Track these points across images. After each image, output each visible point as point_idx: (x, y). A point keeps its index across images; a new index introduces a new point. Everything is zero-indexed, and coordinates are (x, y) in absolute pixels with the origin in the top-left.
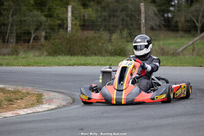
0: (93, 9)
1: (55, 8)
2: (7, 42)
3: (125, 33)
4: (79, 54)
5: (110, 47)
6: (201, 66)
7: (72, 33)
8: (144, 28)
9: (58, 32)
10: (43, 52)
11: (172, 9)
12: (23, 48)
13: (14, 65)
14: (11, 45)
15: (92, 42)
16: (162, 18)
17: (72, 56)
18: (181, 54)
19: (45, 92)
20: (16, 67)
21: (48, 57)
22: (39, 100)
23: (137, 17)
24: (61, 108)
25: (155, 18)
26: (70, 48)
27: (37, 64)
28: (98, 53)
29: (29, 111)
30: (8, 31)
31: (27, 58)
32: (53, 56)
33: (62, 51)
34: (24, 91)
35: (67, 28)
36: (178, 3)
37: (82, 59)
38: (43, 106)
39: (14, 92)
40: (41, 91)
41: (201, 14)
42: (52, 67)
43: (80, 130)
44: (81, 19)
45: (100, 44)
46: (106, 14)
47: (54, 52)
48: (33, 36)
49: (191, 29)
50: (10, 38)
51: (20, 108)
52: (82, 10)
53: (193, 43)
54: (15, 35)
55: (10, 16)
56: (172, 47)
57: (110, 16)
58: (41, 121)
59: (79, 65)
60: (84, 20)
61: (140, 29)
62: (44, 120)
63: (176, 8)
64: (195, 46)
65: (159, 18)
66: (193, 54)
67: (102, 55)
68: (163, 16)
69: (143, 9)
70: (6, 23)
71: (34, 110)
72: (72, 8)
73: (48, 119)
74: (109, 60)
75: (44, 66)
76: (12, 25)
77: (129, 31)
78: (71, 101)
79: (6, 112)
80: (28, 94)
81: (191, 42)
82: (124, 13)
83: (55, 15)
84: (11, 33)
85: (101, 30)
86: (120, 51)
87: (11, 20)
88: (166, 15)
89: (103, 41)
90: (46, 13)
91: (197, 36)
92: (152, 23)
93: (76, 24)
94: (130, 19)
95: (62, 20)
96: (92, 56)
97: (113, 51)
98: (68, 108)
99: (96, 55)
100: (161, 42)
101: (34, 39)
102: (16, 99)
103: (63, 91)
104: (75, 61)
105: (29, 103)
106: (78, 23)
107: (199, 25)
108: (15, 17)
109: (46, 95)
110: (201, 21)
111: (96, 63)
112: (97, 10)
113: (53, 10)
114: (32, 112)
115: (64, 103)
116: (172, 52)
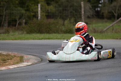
0: (53, 6)
1: (31, 6)
2: (3, 26)
3: (73, 20)
4: (45, 32)
5: (64, 29)
6: (117, 39)
7: (41, 20)
8: (84, 17)
9: (33, 19)
10: (24, 32)
11: (100, 5)
12: (12, 29)
13: (6, 40)
14: (4, 28)
15: (53, 25)
16: (94, 11)
17: (41, 34)
18: (105, 32)
19: (25, 55)
20: (8, 41)
21: (27, 35)
22: (21, 60)
23: (79, 10)
24: (34, 64)
25: (90, 11)
26: (40, 29)
27: (20, 39)
28: (56, 32)
29: (15, 66)
30: (3, 20)
31: (14, 35)
32: (30, 34)
33: (35, 31)
34: (13, 55)
35: (38, 17)
36: (104, 2)
37: (47, 35)
38: (24, 63)
39: (7, 55)
40: (22, 55)
41: (117, 8)
42: (29, 41)
43: (45, 77)
44: (46, 12)
45: (57, 27)
46: (61, 9)
47: (30, 32)
48: (18, 22)
49: (111, 17)
50: (4, 23)
51: (10, 65)
52: (47, 7)
53: (113, 25)
54: (7, 21)
55: (4, 10)
56: (100, 28)
57: (63, 10)
58: (22, 72)
59: (45, 39)
60: (48, 13)
61: (81, 17)
62: (24, 72)
63: (103, 5)
64: (114, 27)
65: (92, 10)
66: (112, 32)
67: (58, 33)
68: (95, 9)
69: (82, 5)
70: (2, 14)
71: (19, 66)
72: (41, 5)
73: (27, 71)
74: (63, 36)
75: (25, 40)
76: (5, 16)
77: (74, 19)
78: (40, 60)
79: (2, 67)
80: (15, 56)
81: (111, 25)
82: (72, 8)
83: (31, 10)
84: (5, 20)
85: (58, 18)
86: (69, 30)
87: (4, 13)
88: (96, 9)
89: (59, 25)
90: (26, 9)
91: (115, 21)
92: (88, 14)
93: (43, 15)
94: (76, 12)
95: (35, 12)
96: (53, 34)
97: (65, 30)
98: (38, 64)
99: (55, 33)
100: (94, 25)
101: (18, 24)
102: (8, 60)
103: (36, 54)
104: (43, 37)
105: (16, 62)
106: (44, 14)
107: (116, 15)
108: (7, 11)
109: (26, 57)
110: (117, 12)
111: (55, 38)
112: (55, 7)
113: (29, 7)
114: (17, 67)
115: (36, 62)
116: (100, 31)
